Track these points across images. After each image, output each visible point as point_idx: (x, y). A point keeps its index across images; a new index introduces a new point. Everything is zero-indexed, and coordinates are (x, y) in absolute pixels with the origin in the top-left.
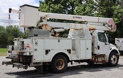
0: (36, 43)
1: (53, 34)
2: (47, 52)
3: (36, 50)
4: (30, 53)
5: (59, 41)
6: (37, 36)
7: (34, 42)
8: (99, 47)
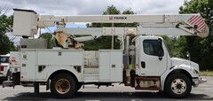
0: (25, 57)
1: (71, 44)
2: (41, 68)
3: (24, 65)
4: (16, 69)
5: (60, 54)
6: (25, 47)
7: (22, 54)
8: (143, 65)
